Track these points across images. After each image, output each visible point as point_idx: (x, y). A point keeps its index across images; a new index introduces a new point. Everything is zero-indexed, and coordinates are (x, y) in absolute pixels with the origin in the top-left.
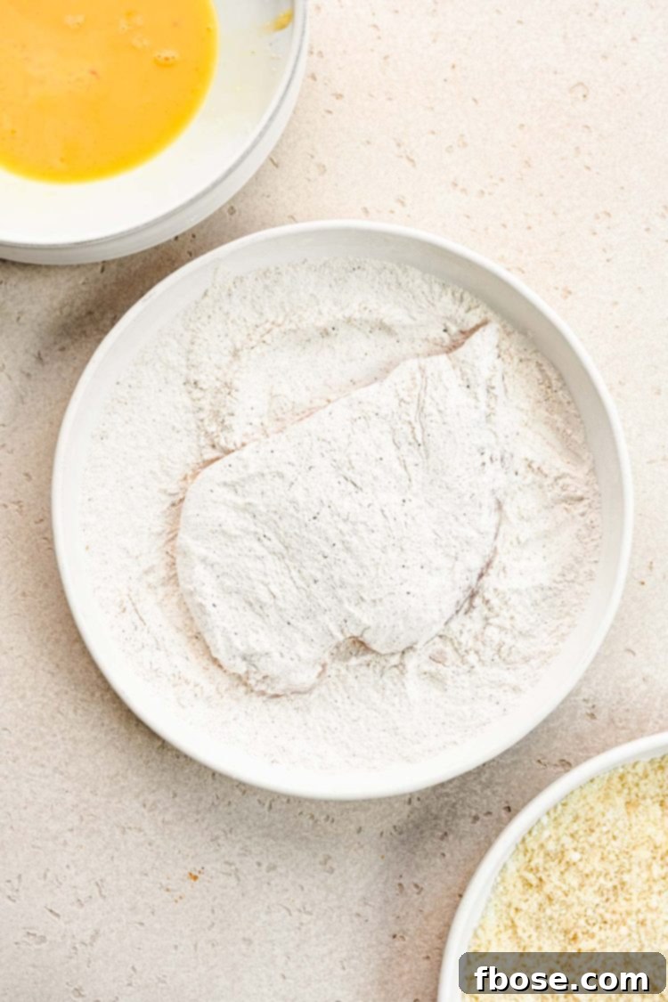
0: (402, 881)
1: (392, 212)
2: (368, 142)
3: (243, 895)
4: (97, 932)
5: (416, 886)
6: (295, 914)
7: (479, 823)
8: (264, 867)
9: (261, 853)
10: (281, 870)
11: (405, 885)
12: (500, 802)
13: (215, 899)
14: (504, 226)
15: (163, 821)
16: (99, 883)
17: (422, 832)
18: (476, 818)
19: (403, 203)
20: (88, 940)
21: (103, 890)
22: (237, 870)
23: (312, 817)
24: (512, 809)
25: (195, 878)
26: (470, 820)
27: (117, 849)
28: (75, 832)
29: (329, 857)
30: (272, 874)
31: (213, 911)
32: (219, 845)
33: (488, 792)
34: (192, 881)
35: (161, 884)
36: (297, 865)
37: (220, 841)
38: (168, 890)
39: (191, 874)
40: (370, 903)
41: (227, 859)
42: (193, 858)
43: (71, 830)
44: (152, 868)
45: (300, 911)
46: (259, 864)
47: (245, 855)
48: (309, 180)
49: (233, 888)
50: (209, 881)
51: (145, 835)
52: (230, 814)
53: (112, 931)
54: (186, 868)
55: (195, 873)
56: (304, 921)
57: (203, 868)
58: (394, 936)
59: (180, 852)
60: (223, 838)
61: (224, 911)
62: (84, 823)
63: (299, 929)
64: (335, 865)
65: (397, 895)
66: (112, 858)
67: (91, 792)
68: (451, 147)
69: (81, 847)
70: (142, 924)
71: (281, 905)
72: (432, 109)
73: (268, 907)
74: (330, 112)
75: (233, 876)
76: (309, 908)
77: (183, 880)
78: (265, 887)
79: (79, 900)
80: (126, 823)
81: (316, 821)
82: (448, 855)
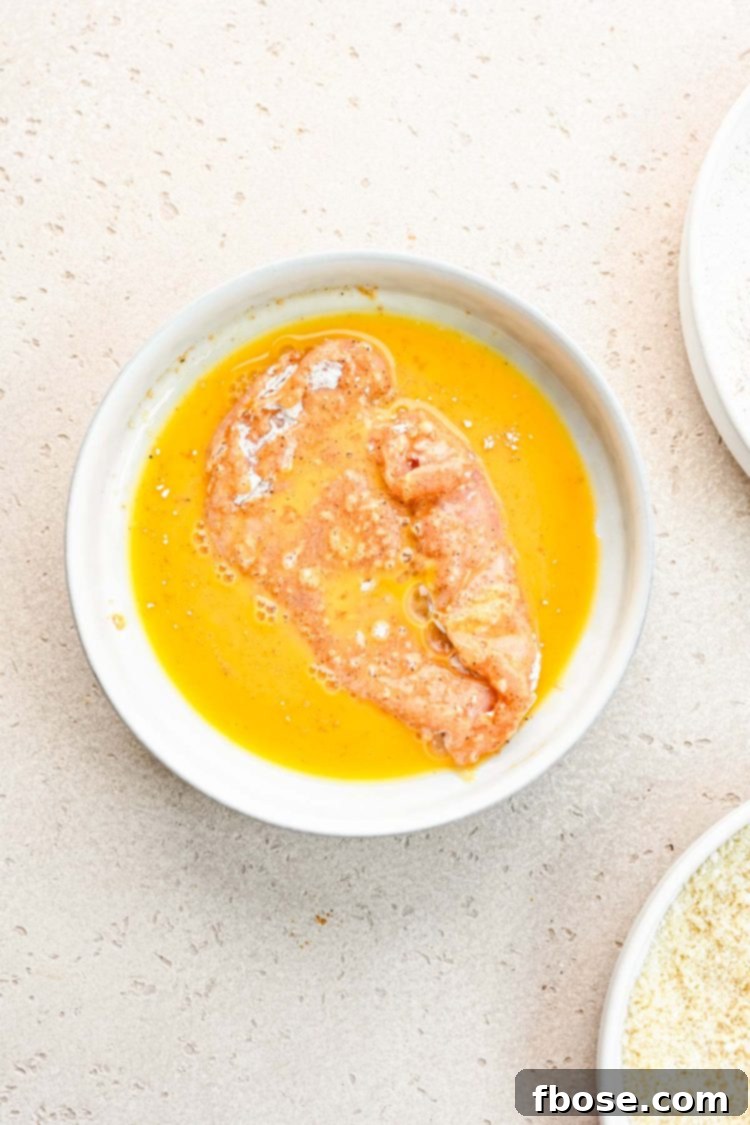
0: (553, 926)
1: (544, 188)
2: (518, 111)
3: (376, 941)
4: (213, 982)
5: (569, 932)
6: (434, 962)
7: (638, 862)
8: (400, 909)
9: (398, 894)
10: (420, 913)
11: (556, 931)
12: (661, 839)
13: (344, 945)
14: (667, 205)
15: (288, 859)
16: (216, 927)
17: (575, 872)
18: (635, 857)
19: (556, 178)
20: (202, 992)
21: (220, 934)
22: (370, 913)
23: (454, 854)
24: (675, 848)
25: (323, 921)
26: (628, 859)
27: (236, 890)
28: (189, 870)
29: (472, 899)
30: (408, 917)
31: (343, 959)
32: (350, 885)
33: (649, 828)
34: (320, 925)
35: (285, 928)
36: (437, 908)
37: (352, 881)
38: (292, 935)
39: (318, 917)
40: (517, 950)
41: (359, 900)
42: (320, 899)
43: (186, 868)
44: (276, 911)
45: (439, 958)
46: (395, 907)
47: (379, 896)
48: (452, 151)
49: (366, 933)
50: (338, 926)
51: (267, 873)
52: (362, 850)
53: (230, 980)
54: (312, 910)
55: (322, 916)
56: (444, 970)
57: (332, 911)
58: (544, 988)
59: (306, 893)
60: (354, 877)
61: (355, 959)
62: (199, 860)
63: (439, 978)
64: (478, 908)
65: (548, 941)
66: (231, 899)
67: (208, 826)
68: (609, 117)
69: (196, 886)
70: (263, 973)
71: (419, 952)
72: (589, 75)
73: (405, 955)
74: (475, 76)
75: (366, 919)
76: (449, 956)
77: (310, 924)
78: (401, 931)
79: (193, 946)
80: (246, 861)
81: (459, 859)
82: (604, 898)
